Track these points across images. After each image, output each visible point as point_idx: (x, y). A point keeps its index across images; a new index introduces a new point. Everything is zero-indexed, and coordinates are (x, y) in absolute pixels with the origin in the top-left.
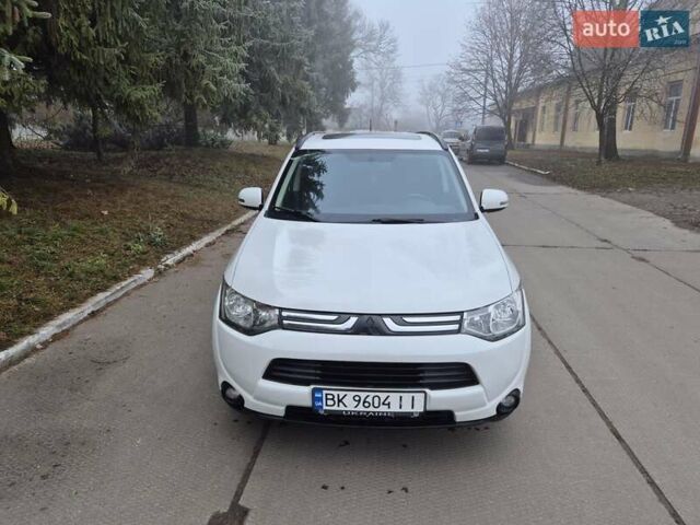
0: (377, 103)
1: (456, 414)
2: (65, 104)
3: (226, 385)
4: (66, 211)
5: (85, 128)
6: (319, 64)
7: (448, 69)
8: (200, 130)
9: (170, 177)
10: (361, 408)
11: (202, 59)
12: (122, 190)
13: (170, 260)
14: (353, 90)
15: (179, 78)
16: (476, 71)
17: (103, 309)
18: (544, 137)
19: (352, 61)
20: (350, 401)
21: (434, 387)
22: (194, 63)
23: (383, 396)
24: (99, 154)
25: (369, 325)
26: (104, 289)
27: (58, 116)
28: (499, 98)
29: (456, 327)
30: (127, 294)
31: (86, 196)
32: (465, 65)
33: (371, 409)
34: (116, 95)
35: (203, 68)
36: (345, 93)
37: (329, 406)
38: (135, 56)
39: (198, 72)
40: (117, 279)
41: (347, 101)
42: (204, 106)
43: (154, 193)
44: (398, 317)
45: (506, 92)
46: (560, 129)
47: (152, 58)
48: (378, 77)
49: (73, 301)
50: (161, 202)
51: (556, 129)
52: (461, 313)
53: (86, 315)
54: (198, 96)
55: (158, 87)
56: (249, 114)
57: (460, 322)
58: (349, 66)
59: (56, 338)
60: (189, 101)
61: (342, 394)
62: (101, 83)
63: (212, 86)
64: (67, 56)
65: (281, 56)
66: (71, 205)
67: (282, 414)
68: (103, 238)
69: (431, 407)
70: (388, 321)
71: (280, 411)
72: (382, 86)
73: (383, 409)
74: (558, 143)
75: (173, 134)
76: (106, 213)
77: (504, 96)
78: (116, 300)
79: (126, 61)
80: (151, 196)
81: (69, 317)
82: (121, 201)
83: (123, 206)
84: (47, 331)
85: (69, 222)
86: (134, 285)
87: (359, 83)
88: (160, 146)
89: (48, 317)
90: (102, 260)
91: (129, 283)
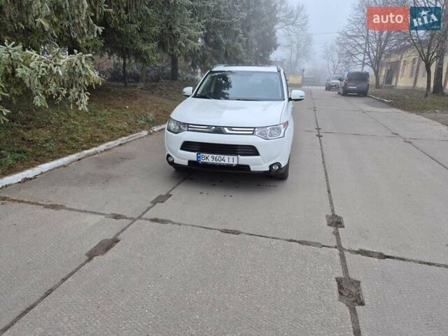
0: (294, 58)
1: (251, 167)
2: (109, 56)
3: (169, 156)
4: (110, 105)
5: (120, 69)
6: (252, 33)
7: (338, 35)
8: (179, 72)
9: (161, 95)
10: (214, 161)
11: (178, 30)
12: (136, 99)
13: (156, 129)
14: (275, 50)
15: (166, 41)
16: (355, 36)
17: (125, 143)
18: (403, 81)
19: (275, 31)
20: (210, 159)
21: (242, 155)
22: (174, 32)
23: (222, 156)
24: (126, 83)
25: (219, 130)
26: (126, 136)
27: (104, 63)
28: (371, 54)
29: (252, 132)
30: (135, 140)
31: (119, 100)
32: (349, 33)
33: (218, 162)
34: (135, 48)
35: (179, 34)
36: (270, 51)
37: (203, 160)
38: (145, 29)
39: (176, 37)
40: (131, 133)
41: (271, 56)
42: (179, 55)
43: (151, 100)
44: (230, 128)
45: (377, 51)
46: (414, 76)
47: (154, 29)
48: (295, 40)
49: (112, 139)
50: (154, 105)
51: (411, 76)
52: (255, 128)
53: (117, 145)
54: (176, 49)
55: (155, 44)
56: (206, 61)
57: (254, 131)
58: (273, 34)
59: (105, 150)
60: (171, 53)
61: (207, 155)
62: (129, 42)
63: (183, 44)
64: (114, 29)
65: (227, 29)
66: (112, 102)
67: (187, 164)
68: (125, 117)
69: (240, 163)
70: (226, 129)
71: (186, 163)
72: (298, 46)
73: (222, 162)
74: (412, 85)
75: (165, 74)
76: (127, 107)
77: (375, 53)
78: (130, 142)
79: (141, 31)
80: (149, 102)
81: (111, 143)
82: (134, 102)
83: (136, 105)
84: (102, 147)
85: (111, 110)
86: (138, 136)
87: (279, 45)
88: (157, 81)
89: (103, 142)
90: (125, 125)
91: (136, 135)
